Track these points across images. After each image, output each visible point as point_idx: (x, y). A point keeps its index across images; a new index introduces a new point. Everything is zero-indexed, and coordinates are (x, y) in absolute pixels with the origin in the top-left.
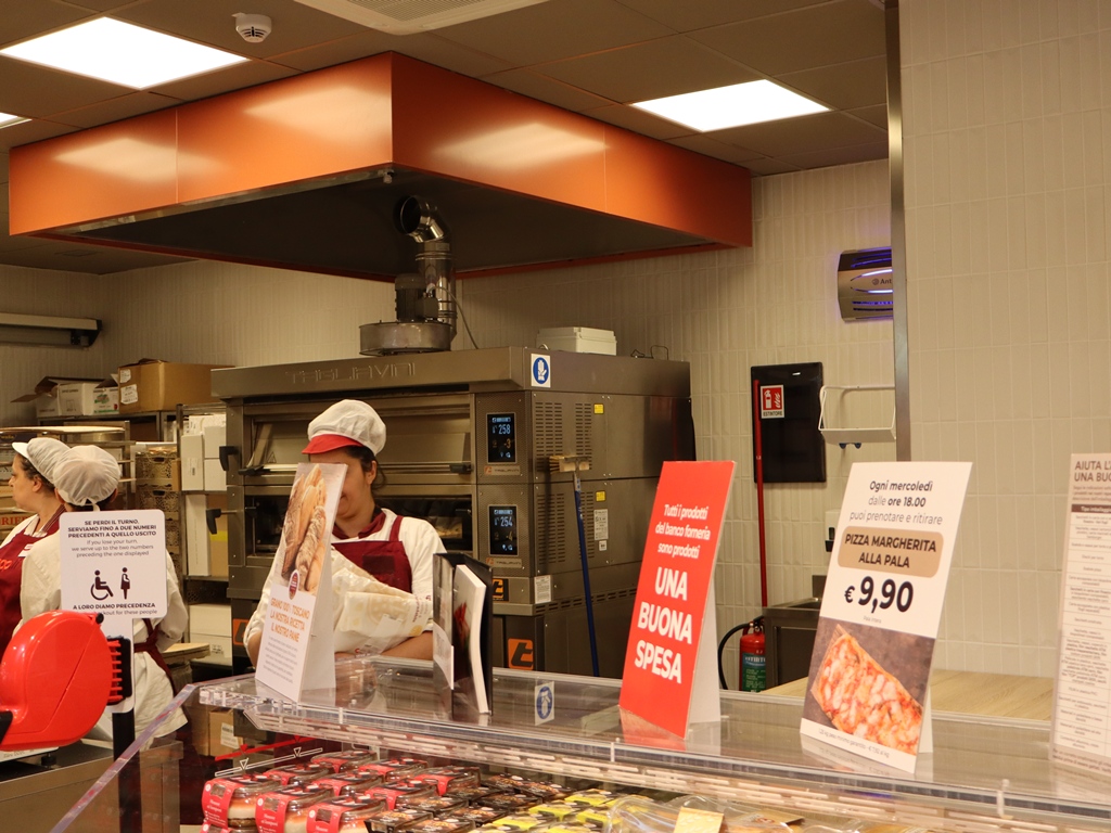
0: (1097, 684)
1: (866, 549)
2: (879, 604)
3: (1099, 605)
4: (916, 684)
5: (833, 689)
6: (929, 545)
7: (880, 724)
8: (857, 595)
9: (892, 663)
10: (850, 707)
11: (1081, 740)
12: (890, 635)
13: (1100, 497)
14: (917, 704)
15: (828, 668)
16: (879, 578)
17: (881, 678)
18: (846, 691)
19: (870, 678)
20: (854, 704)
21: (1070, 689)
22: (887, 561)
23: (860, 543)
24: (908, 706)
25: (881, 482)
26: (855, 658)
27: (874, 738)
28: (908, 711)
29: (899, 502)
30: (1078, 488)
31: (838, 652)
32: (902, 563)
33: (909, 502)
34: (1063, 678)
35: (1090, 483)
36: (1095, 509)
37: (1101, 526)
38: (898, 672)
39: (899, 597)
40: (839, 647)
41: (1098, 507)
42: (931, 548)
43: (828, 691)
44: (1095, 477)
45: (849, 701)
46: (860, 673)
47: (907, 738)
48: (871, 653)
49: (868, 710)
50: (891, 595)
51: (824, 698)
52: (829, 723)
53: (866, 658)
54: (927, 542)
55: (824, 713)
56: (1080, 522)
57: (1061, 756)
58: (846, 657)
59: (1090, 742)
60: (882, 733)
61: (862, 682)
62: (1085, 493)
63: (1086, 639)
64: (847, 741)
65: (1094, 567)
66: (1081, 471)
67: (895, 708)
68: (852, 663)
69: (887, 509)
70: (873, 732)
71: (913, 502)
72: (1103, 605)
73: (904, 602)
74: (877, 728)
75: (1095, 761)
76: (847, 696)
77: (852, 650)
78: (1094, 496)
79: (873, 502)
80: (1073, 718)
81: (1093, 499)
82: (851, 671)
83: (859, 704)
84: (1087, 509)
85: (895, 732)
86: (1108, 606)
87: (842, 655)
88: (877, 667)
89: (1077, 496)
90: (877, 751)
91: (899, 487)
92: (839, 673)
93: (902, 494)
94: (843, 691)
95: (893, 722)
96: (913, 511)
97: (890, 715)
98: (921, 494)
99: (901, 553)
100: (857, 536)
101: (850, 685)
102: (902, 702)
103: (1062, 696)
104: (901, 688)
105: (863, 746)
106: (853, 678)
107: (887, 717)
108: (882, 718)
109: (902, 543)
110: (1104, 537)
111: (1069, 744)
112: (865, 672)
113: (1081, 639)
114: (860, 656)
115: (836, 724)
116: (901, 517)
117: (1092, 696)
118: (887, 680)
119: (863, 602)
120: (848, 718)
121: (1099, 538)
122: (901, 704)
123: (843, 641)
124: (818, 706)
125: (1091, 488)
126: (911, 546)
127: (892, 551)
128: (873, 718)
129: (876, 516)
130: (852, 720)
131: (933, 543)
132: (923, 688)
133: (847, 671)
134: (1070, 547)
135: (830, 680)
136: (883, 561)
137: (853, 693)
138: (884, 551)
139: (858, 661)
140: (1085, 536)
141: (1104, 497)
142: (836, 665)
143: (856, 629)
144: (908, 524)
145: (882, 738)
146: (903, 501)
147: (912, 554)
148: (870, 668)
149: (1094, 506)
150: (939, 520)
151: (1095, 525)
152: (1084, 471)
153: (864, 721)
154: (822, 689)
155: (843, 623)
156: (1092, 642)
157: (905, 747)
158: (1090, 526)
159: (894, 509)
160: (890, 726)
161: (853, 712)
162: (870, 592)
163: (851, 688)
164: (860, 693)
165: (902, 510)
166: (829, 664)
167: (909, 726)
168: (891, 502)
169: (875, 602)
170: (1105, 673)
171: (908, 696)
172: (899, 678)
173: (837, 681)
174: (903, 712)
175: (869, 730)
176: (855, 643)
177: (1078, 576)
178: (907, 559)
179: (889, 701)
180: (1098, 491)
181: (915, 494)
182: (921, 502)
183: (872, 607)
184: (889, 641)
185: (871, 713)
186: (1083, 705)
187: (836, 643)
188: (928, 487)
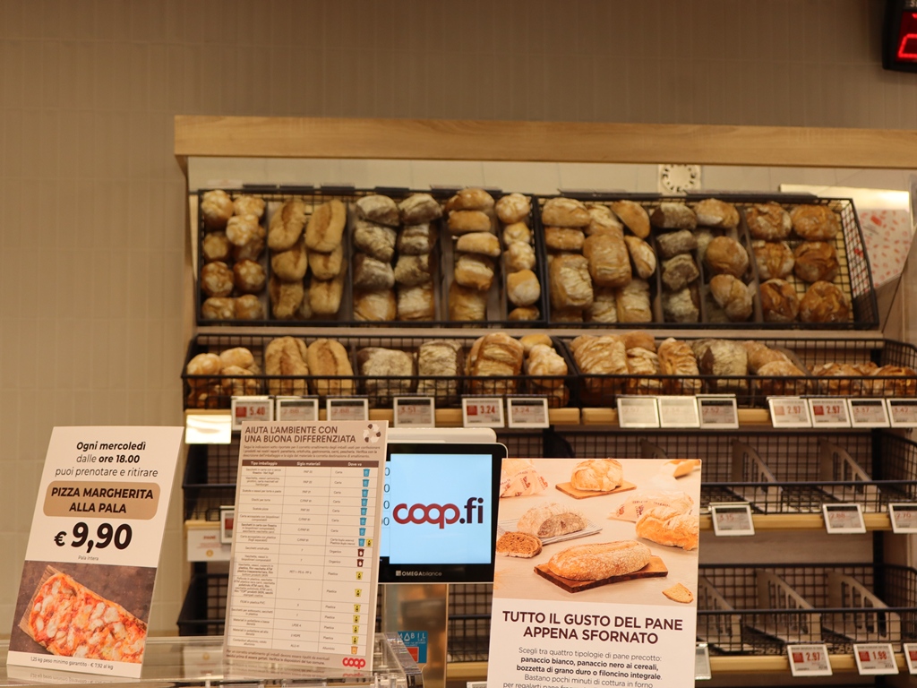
0: (265, 595)
1: (76, 499)
2: (95, 544)
3: (266, 535)
4: (139, 606)
5: (45, 621)
6: (145, 494)
7: (103, 644)
8: (70, 538)
9: (113, 592)
10: (67, 634)
11: (251, 639)
12: (109, 570)
13: (266, 453)
14: (140, 622)
15: (39, 604)
16: (93, 523)
17: (101, 606)
18: (62, 621)
19: (89, 608)
20: (72, 631)
21: (242, 601)
22: (100, 509)
23: (69, 495)
24: (131, 624)
25: (90, 443)
26: (71, 592)
27: (96, 655)
28: (132, 629)
29: (110, 459)
30: (249, 447)
31: (50, 589)
32: (118, 509)
33: (121, 459)
34: (235, 594)
35: (258, 443)
36: (263, 463)
37: (269, 476)
38: (119, 598)
39: (117, 537)
40: (51, 585)
41: (265, 461)
42: (147, 496)
43: (39, 624)
44: (262, 439)
45: (66, 629)
46: (78, 603)
47: (132, 650)
48: (88, 586)
49: (88, 633)
50: (109, 536)
51: (36, 630)
52: (44, 650)
53: (83, 591)
54: (143, 491)
55: (37, 643)
56: (250, 474)
57: (234, 654)
58: (60, 592)
59: (259, 640)
60: (105, 651)
61: (80, 611)
62: (254, 451)
63: (255, 562)
64: (66, 663)
65: (262, 507)
66: (251, 435)
67: (118, 628)
68: (68, 596)
69: (97, 465)
70: (95, 651)
71: (126, 459)
72: (270, 535)
73: (122, 540)
74: (99, 647)
75: (264, 654)
76: (64, 625)
77: (66, 585)
78: (262, 453)
79: (80, 460)
80: (244, 623)
81: (261, 456)
82: (67, 603)
83: (78, 630)
84: (255, 464)
85: (119, 647)
86: (274, 536)
87: (55, 591)
88: (96, 596)
89: (247, 453)
90: (100, 666)
91: (111, 447)
92: (53, 607)
93: (114, 453)
94: (58, 621)
95: (116, 640)
96: (126, 466)
97: (113, 635)
98: (135, 453)
99: (118, 501)
100: (65, 489)
101: (65, 615)
102: (125, 623)
103: (234, 608)
104: (123, 611)
105: (85, 664)
106: (69, 609)
107: (110, 636)
108: (105, 638)
109: (116, 493)
110: (270, 484)
111: (241, 644)
112: (83, 603)
113: (251, 563)
114: (76, 589)
115: (52, 650)
116: (114, 472)
117: (261, 605)
118: (107, 606)
119: (75, 544)
120: (66, 643)
121: (266, 485)
122: (124, 624)
123: (55, 579)
124: (29, 637)
125: (259, 447)
126: (128, 495)
127: (106, 500)
128: (96, 638)
129: (86, 472)
130: (70, 644)
131: (150, 491)
132: (146, 609)
133: (63, 604)
134: (241, 492)
135: (42, 613)
136: (97, 508)
137: (71, 621)
138: (97, 501)
139: (74, 594)
140: (254, 484)
141: (271, 454)
142: (48, 601)
143: (69, 568)
144: (123, 476)
145: (104, 654)
146: (115, 458)
147: (128, 501)
148: (87, 600)
149: (262, 461)
150: (155, 473)
151: (263, 475)
152: (253, 434)
153: (84, 643)
154: (33, 623)
155: (54, 564)
156: (260, 564)
157: (130, 658)
158: (258, 476)
159: (106, 465)
160: (112, 645)
161: (71, 637)
162: (85, 534)
163: (68, 618)
164: (79, 621)
165: (115, 465)
166: (41, 599)
167: (134, 641)
168: (102, 459)
169: (91, 544)
170: (271, 586)
171: (131, 617)
172: (119, 603)
173: (51, 614)
174: (126, 630)
175: (90, 649)
176: (70, 580)
177: (247, 515)
178: (123, 506)
179: (112, 623)
180: (265, 449)
181: (127, 453)
182: (136, 459)
183: (87, 548)
184: (109, 575)
185: (92, 635)
186: (252, 613)
187: (48, 581)
188: (142, 446)
